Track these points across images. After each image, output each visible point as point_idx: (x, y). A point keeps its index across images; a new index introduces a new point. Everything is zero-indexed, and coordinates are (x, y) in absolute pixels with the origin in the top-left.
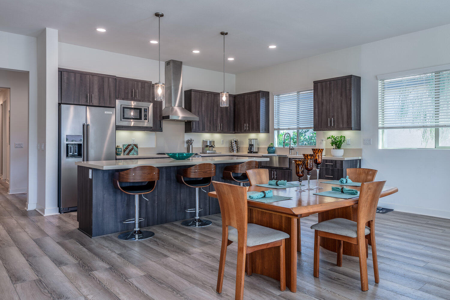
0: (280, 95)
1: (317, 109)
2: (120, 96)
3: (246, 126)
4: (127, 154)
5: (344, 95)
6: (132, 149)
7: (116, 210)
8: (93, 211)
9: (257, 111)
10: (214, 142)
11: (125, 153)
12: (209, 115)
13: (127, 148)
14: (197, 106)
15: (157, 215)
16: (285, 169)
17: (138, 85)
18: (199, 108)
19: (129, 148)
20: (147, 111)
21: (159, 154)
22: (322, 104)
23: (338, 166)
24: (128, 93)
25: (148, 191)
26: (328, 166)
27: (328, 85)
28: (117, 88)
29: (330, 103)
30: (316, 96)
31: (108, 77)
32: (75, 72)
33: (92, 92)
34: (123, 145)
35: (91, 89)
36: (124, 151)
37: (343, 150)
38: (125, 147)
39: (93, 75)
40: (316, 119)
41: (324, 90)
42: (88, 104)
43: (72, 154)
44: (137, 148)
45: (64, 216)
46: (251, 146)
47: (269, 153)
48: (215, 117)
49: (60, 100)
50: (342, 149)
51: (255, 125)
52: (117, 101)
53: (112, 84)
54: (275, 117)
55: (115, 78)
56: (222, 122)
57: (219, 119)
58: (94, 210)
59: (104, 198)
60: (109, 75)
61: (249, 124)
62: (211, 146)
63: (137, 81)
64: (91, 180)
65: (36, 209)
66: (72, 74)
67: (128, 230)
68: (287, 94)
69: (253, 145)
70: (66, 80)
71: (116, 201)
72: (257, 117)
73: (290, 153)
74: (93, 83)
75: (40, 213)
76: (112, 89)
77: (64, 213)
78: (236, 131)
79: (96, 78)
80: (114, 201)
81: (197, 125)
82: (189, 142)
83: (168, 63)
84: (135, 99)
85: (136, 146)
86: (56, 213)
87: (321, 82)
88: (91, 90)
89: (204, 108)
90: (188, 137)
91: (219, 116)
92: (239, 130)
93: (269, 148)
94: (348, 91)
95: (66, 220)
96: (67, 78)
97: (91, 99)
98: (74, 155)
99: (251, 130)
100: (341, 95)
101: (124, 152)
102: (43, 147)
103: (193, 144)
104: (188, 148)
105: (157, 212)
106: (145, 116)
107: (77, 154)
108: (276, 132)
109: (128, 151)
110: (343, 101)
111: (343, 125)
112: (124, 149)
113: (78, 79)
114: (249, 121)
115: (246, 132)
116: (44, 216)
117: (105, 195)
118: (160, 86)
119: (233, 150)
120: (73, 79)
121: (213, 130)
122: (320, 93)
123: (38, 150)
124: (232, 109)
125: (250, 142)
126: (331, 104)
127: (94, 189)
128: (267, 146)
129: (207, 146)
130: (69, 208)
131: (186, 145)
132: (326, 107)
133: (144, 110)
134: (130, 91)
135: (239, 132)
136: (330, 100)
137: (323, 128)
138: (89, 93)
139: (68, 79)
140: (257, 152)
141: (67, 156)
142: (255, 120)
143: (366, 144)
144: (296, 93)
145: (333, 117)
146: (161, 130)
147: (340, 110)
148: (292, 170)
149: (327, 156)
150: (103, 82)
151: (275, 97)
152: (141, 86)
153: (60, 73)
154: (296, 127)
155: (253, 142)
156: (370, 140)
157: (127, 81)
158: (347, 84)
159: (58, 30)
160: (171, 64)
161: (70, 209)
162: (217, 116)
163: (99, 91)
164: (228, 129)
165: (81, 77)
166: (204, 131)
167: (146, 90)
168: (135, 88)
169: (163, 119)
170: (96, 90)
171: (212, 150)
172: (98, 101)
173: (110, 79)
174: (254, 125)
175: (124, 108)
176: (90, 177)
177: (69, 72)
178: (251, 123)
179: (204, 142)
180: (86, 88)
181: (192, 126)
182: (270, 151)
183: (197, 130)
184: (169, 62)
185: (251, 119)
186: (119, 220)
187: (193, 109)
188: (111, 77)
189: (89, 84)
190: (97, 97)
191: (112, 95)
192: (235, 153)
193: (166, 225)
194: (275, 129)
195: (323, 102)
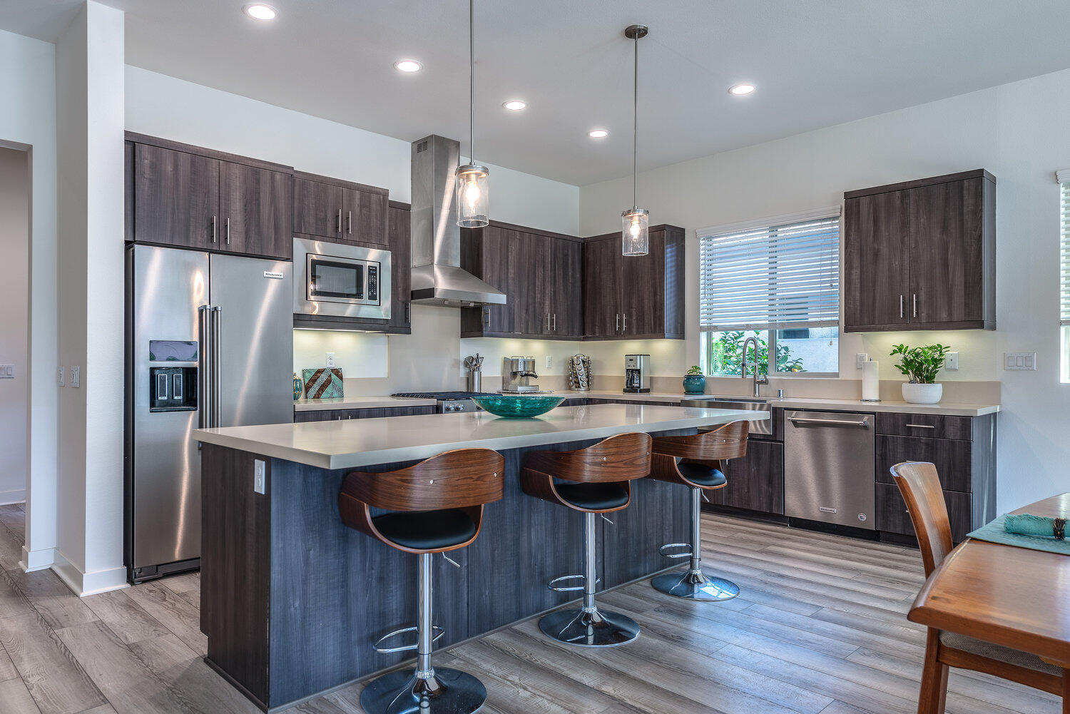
0: (713, 238)
1: (856, 273)
2: (305, 228)
3: (620, 321)
4: (314, 398)
5: (953, 226)
6: (329, 382)
7: (345, 602)
8: (272, 615)
9: (655, 279)
10: (534, 362)
11: (309, 395)
12: (525, 291)
13: (313, 380)
14: (497, 266)
15: (466, 605)
16: (760, 440)
17: (351, 198)
18: (500, 269)
19: (320, 380)
20: (376, 274)
21: (398, 395)
22: (876, 254)
23: (952, 432)
24: (325, 219)
25: (466, 536)
26: (914, 433)
27: (898, 202)
28: (296, 204)
29: (902, 252)
30: (853, 233)
31: (272, 168)
32: (176, 149)
33: (225, 212)
34: (304, 372)
35: (223, 201)
36: (308, 388)
37: (940, 386)
38: (309, 376)
39: (229, 160)
40: (855, 300)
41: (883, 215)
42: (215, 248)
43: (166, 398)
44: (341, 378)
45: (142, 596)
46: (633, 373)
47: (688, 392)
48: (538, 296)
49: (130, 232)
50: (938, 382)
51: (649, 317)
52: (297, 242)
53: (281, 191)
54: (702, 296)
55: (290, 175)
56: (554, 310)
57: (547, 303)
58: (275, 609)
59: (306, 561)
60: (274, 164)
61: (629, 315)
62: (526, 375)
63: (351, 187)
64: (265, 500)
65: (56, 569)
66: (167, 156)
67: (383, 667)
68: (742, 233)
69: (639, 371)
70: (147, 171)
71: (345, 569)
72: (655, 294)
73: (755, 392)
74: (228, 185)
75: (67, 586)
76: (282, 204)
77: (144, 582)
78: (587, 335)
79: (236, 171)
80: (341, 570)
81: (496, 317)
82: (472, 364)
83: (421, 146)
84: (345, 237)
85: (338, 373)
86: (117, 584)
87: (872, 193)
88: (223, 207)
89: (512, 271)
90: (468, 348)
91: (547, 292)
92: (597, 330)
93: (689, 378)
94: (968, 218)
95: (156, 615)
96: (152, 162)
97: (222, 233)
98: (171, 401)
99: (634, 330)
100: (945, 229)
101: (307, 392)
102: (76, 379)
103: (483, 369)
104: (468, 379)
105: (466, 596)
106: (372, 287)
107: (180, 398)
108: (703, 336)
109: (316, 387)
110: (951, 246)
111: (950, 314)
112: (307, 381)
113: (185, 169)
114: (630, 307)
115: (619, 335)
116: (82, 595)
117: (312, 552)
118: (473, 177)
119: (578, 384)
120: (169, 168)
121: (533, 330)
122: (867, 225)
123: (61, 387)
124: (578, 276)
125: (631, 364)
126: (906, 256)
127: (274, 533)
128: (681, 375)
129: (514, 374)
130: (157, 566)
131: (463, 372)
132: (890, 264)
133: (369, 270)
134: (330, 215)
135: (597, 337)
136: (903, 243)
137: (877, 322)
138: (217, 213)
139: (155, 167)
140: (647, 391)
141: (152, 404)
142: (648, 304)
143: (1015, 368)
144: (766, 230)
145: (916, 290)
146: (406, 329)
147: (938, 271)
148: (783, 442)
149: (884, 404)
150: (258, 182)
151: (702, 242)
152: (361, 200)
153: (130, 147)
154: (767, 322)
155: (640, 363)
156: (1028, 358)
157: (322, 184)
158: (966, 198)
159: (122, 13)
160: (432, 148)
161: (162, 571)
162: (543, 293)
163: (246, 210)
164: (568, 327)
165: (193, 163)
166: (510, 333)
167: (374, 214)
168: (345, 208)
169: (412, 299)
170: (237, 206)
171: (527, 385)
172: (244, 240)
173: (278, 176)
174: (646, 317)
175: (315, 263)
176: (260, 486)
177: (157, 145)
178: (634, 313)
179: (510, 363)
180: (209, 197)
181: (483, 320)
182: (692, 388)
183: (497, 329)
184: (425, 143)
185: (634, 301)
186: (355, 637)
187: (486, 272)
188: (281, 170)
189: (217, 188)
190: (240, 227)
191: (283, 223)
192: (582, 393)
193: (493, 637)
194: (702, 329)
195: (878, 250)
